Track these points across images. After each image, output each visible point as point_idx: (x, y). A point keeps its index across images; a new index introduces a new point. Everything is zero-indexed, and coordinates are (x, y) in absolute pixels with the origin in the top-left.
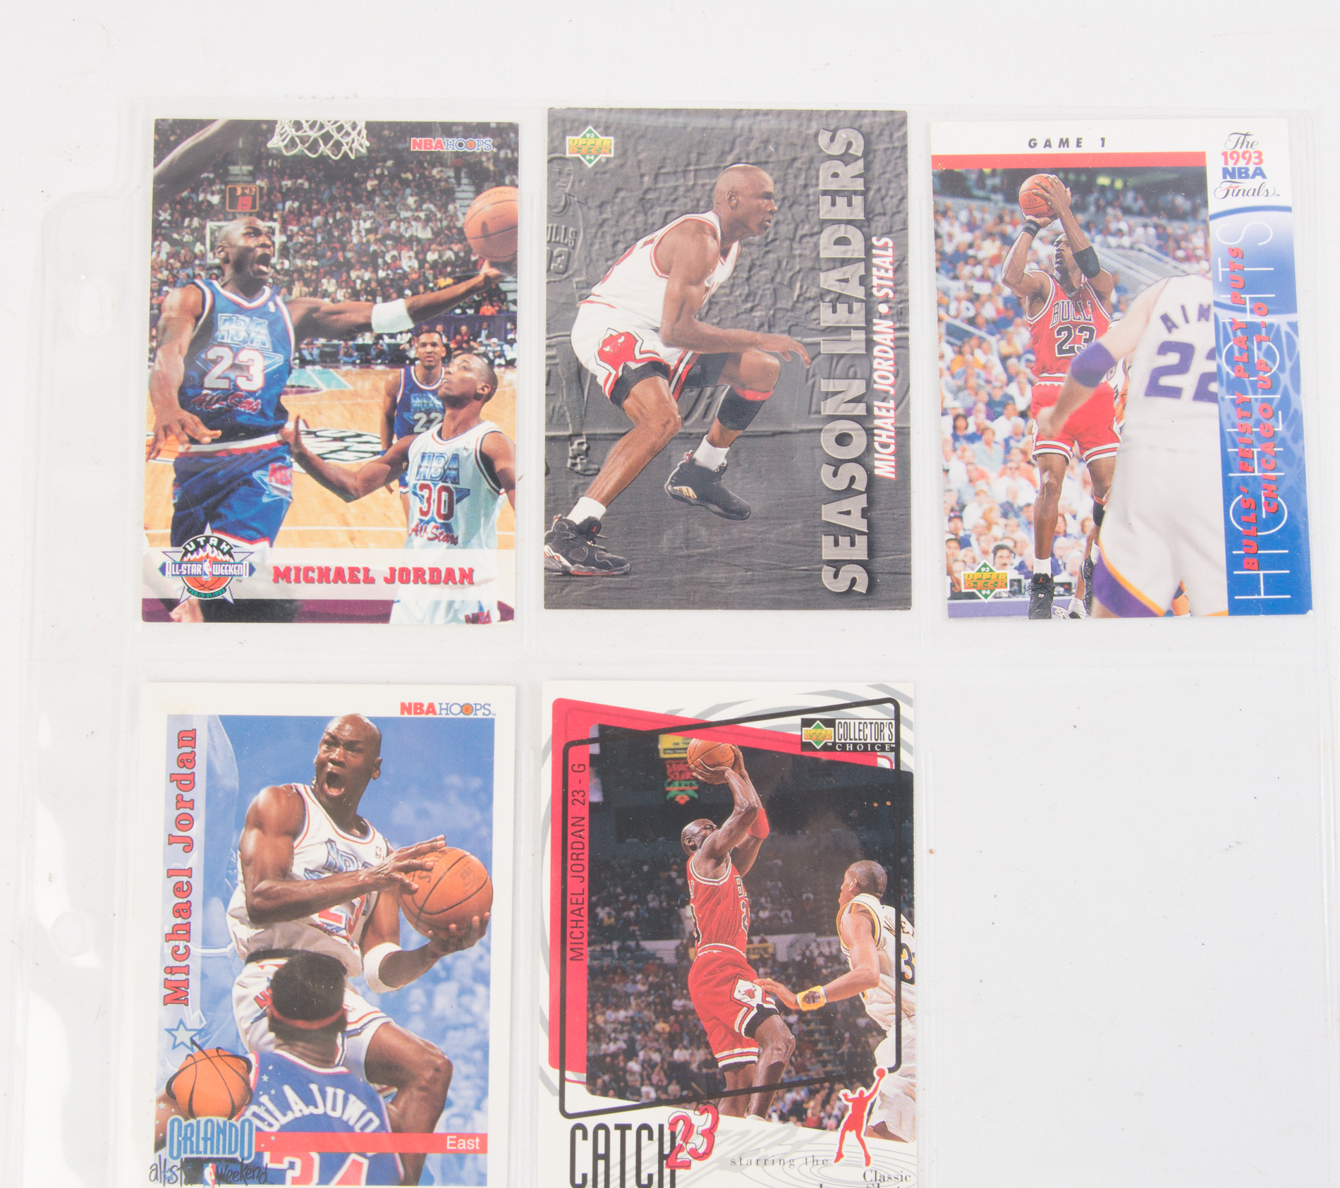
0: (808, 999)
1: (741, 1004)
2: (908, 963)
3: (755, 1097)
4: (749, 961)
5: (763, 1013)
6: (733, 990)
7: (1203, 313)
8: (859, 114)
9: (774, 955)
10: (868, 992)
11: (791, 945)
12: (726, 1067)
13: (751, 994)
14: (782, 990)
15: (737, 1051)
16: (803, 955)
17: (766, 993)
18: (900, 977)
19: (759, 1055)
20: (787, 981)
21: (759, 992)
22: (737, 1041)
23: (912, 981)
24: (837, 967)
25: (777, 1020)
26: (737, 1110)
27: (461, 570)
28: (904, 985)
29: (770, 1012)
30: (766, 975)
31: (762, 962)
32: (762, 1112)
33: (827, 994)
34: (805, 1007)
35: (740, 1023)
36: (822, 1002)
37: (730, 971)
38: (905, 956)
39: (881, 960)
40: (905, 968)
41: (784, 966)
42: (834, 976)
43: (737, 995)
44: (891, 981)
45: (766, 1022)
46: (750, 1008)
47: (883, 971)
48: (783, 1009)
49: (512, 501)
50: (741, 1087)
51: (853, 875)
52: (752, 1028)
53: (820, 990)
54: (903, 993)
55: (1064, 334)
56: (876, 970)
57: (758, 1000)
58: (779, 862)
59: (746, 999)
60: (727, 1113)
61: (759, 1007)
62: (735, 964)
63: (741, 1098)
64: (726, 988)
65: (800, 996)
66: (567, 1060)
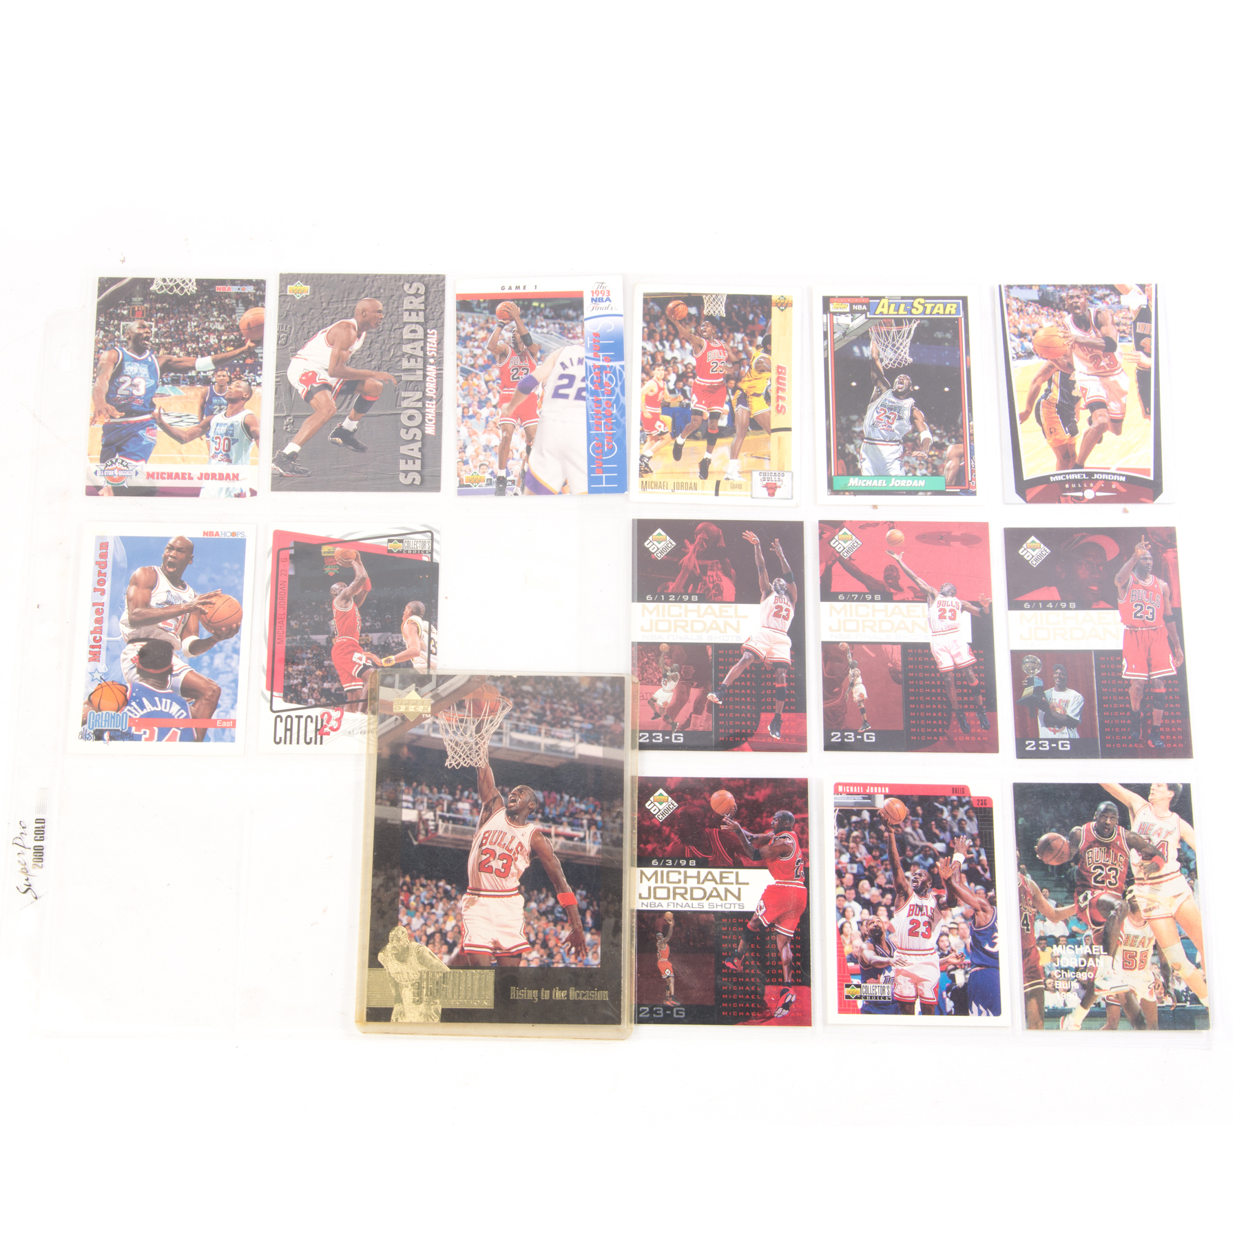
0: (386, 661)
1: (355, 663)
2: (434, 646)
3: (361, 704)
4: (360, 644)
5: (366, 667)
6: (352, 657)
7: (580, 361)
8: (423, 276)
9: (371, 642)
10: (415, 658)
11: (380, 638)
12: (348, 691)
13: (360, 659)
14: (375, 657)
15: (353, 684)
16: (385, 642)
17: (368, 658)
18: (430, 652)
19: (363, 686)
20: (377, 653)
21: (364, 658)
22: (353, 679)
23: (435, 654)
24: (401, 647)
25: (372, 670)
26: (352, 710)
27: (233, 474)
28: (432, 655)
29: (369, 667)
30: (368, 651)
31: (366, 645)
32: (364, 711)
33: (396, 659)
34: (385, 665)
35: (355, 672)
36: (394, 663)
37: (351, 648)
38: (432, 643)
39: (421, 645)
40: (432, 648)
41: (376, 647)
42: (399, 651)
43: (354, 659)
44: (426, 654)
45: (367, 671)
46: (360, 665)
47: (422, 649)
48: (375, 666)
49: (258, 444)
50: (354, 699)
51: (409, 607)
52: (360, 674)
53: (392, 657)
54: (431, 659)
55: (515, 371)
56: (419, 649)
57: (364, 661)
58: (375, 601)
59: (358, 661)
60: (348, 711)
61: (364, 664)
62: (354, 645)
63: (355, 704)
64: (349, 656)
65: (383, 660)
66: (275, 687)
